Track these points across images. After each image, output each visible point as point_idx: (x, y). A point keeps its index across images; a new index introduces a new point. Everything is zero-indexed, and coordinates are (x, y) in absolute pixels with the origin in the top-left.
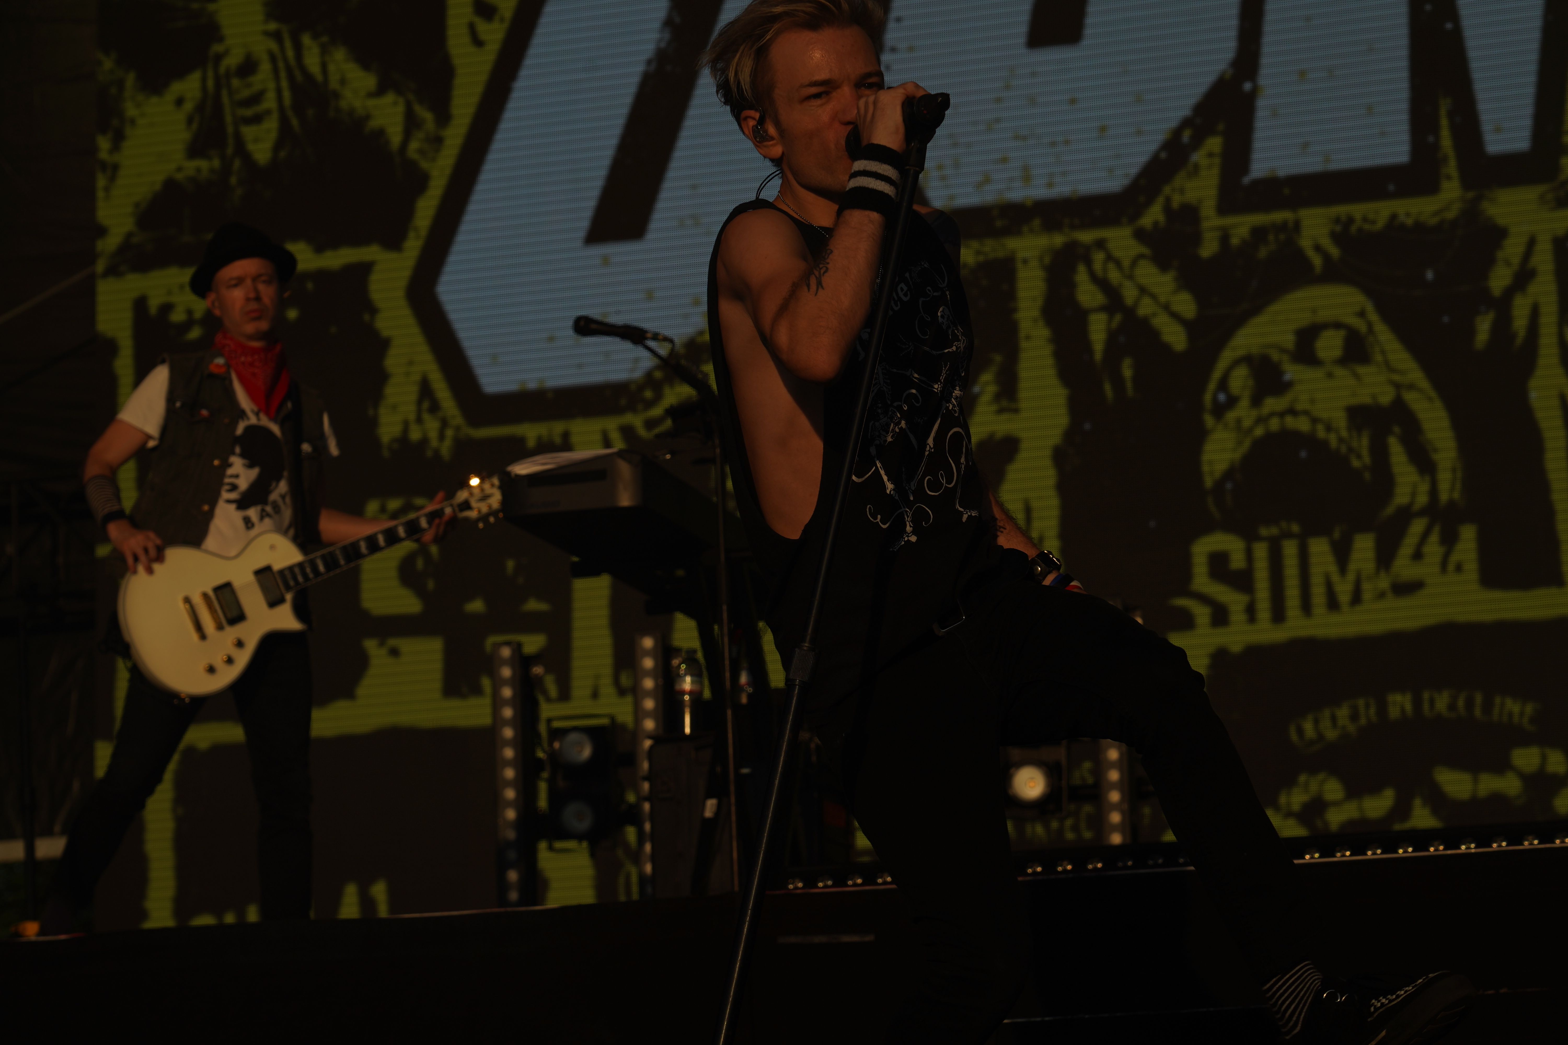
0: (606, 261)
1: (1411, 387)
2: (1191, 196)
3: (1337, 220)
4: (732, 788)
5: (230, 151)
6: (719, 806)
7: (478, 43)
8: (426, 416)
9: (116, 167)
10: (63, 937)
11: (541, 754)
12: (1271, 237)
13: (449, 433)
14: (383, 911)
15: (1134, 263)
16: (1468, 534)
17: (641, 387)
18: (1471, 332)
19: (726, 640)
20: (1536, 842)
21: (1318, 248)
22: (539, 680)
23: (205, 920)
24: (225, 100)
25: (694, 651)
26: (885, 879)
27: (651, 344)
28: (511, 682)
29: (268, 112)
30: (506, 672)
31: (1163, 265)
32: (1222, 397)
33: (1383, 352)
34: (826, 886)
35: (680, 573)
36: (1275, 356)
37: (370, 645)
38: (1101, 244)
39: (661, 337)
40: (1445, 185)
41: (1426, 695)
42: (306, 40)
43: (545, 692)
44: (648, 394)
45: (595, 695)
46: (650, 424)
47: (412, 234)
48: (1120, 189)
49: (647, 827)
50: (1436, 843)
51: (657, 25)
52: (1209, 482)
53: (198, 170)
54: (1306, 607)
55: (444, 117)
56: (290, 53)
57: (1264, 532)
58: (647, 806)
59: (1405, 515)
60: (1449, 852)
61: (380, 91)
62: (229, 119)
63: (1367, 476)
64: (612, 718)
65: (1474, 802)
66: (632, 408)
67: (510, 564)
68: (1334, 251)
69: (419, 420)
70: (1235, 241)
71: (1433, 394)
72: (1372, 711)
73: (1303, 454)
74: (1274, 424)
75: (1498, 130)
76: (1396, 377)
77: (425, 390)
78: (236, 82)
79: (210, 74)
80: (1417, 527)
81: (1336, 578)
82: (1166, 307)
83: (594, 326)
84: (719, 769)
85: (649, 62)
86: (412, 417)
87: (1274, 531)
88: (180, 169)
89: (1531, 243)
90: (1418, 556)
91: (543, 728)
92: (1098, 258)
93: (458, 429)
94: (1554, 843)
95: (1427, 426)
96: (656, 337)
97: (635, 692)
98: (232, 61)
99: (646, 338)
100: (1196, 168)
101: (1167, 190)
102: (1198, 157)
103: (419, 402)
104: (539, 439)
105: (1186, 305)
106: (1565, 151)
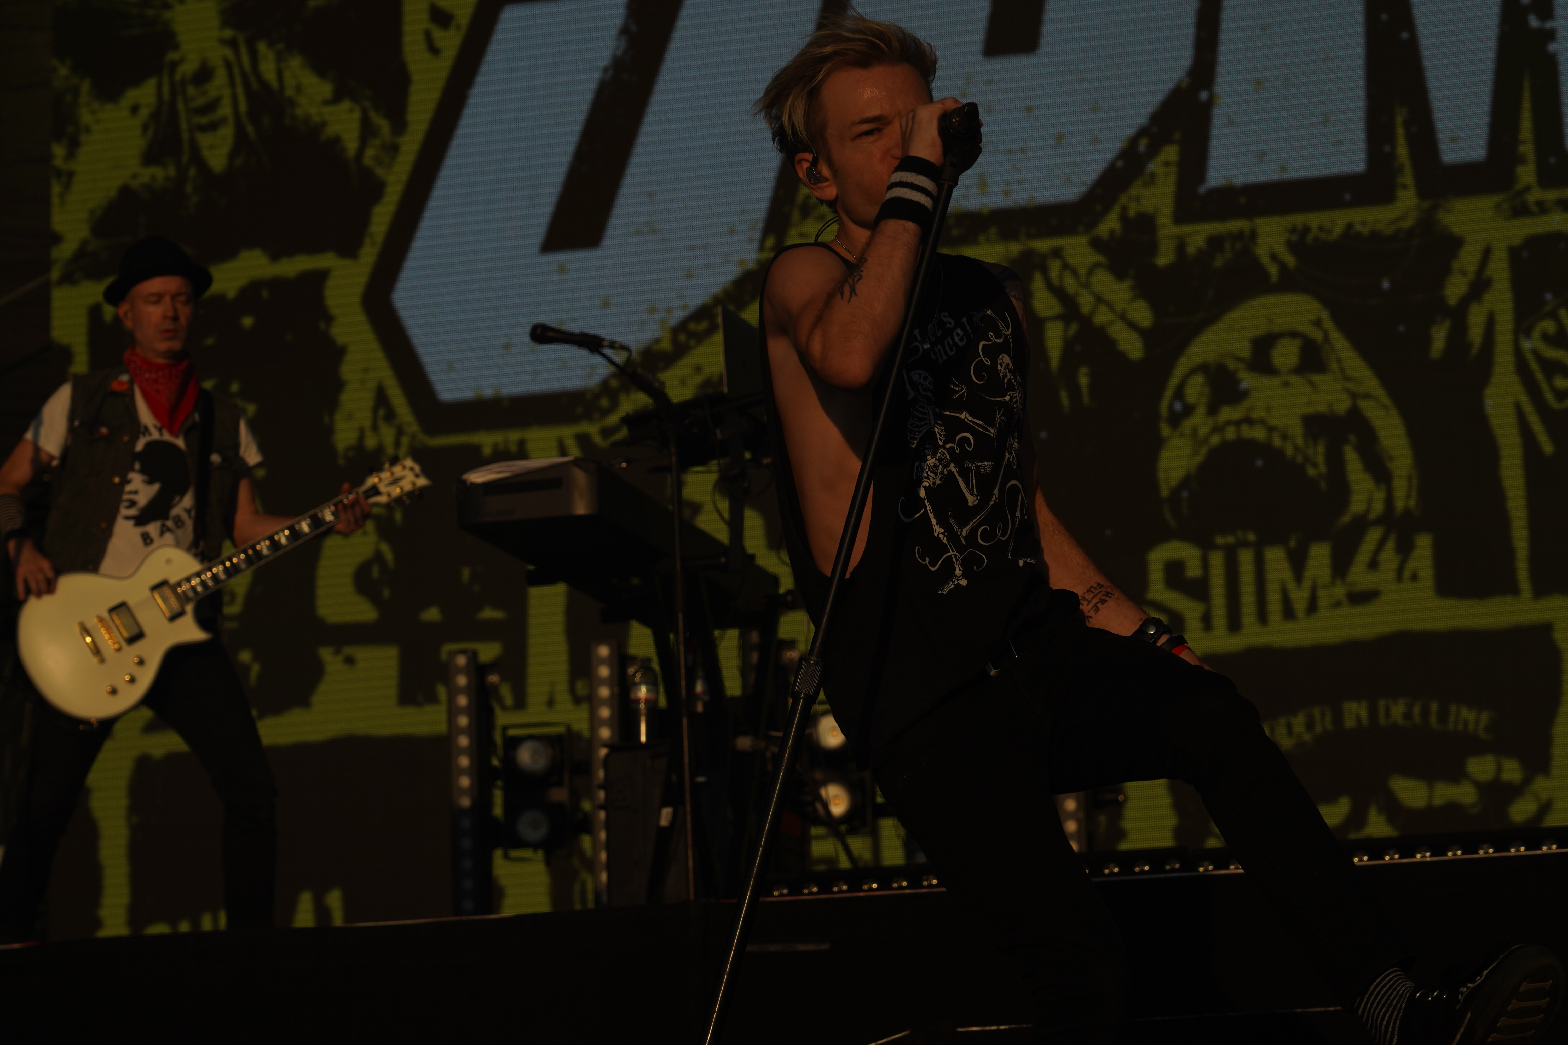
0: (562, 270)
1: (1367, 396)
2: (1147, 205)
3: (1293, 230)
4: (688, 796)
5: (185, 158)
6: (675, 814)
7: (434, 50)
8: (381, 424)
9: (71, 175)
10: (16, 946)
11: (495, 762)
12: (1227, 246)
13: (405, 440)
14: (338, 920)
15: (1090, 272)
16: (1424, 544)
17: (597, 396)
18: (1427, 341)
19: (682, 649)
20: (1491, 851)
21: (1274, 257)
22: (495, 688)
23: (159, 929)
24: (181, 106)
25: (649, 660)
26: (840, 887)
27: (607, 351)
28: (467, 691)
29: (223, 120)
30: (462, 681)
31: (1119, 274)
32: (1178, 406)
33: (1339, 361)
34: (781, 895)
35: (636, 581)
36: (1231, 365)
37: (326, 654)
38: (1057, 253)
39: (617, 345)
40: (1401, 193)
41: (1382, 703)
42: (262, 47)
43: (500, 701)
44: (604, 402)
45: (551, 703)
46: (606, 432)
47: (367, 241)
48: (1076, 198)
49: (603, 835)
50: (1391, 852)
51: (614, 32)
52: (1165, 493)
53: (154, 178)
54: (1262, 616)
55: (399, 124)
56: (245, 59)
57: (1220, 540)
58: (602, 815)
59: (1361, 524)
60: (1404, 861)
61: (336, 99)
62: (184, 126)
63: (1323, 485)
64: (569, 729)
65: (1430, 811)
66: (588, 416)
67: (466, 573)
68: (1290, 260)
69: (375, 428)
70: (1191, 250)
71: (1387, 401)
72: (1328, 718)
73: (1259, 463)
74: (1230, 434)
75: (1454, 139)
76: (1351, 386)
77: (381, 399)
78: (191, 91)
79: (166, 80)
80: (1373, 535)
81: (1291, 585)
82: (1123, 317)
83: (550, 334)
84: (674, 778)
85: (605, 70)
86: (368, 423)
87: (1230, 539)
88: (135, 176)
89: (1487, 253)
90: (1373, 565)
91: (498, 738)
92: (1055, 267)
93: (413, 437)
94: (1509, 851)
95: (1382, 433)
96: (612, 345)
97: (591, 700)
98: (188, 68)
99: (603, 346)
100: (1153, 175)
101: (1123, 199)
102: (1154, 166)
103: (375, 410)
104: (495, 446)
105: (1142, 314)
106: (1522, 161)
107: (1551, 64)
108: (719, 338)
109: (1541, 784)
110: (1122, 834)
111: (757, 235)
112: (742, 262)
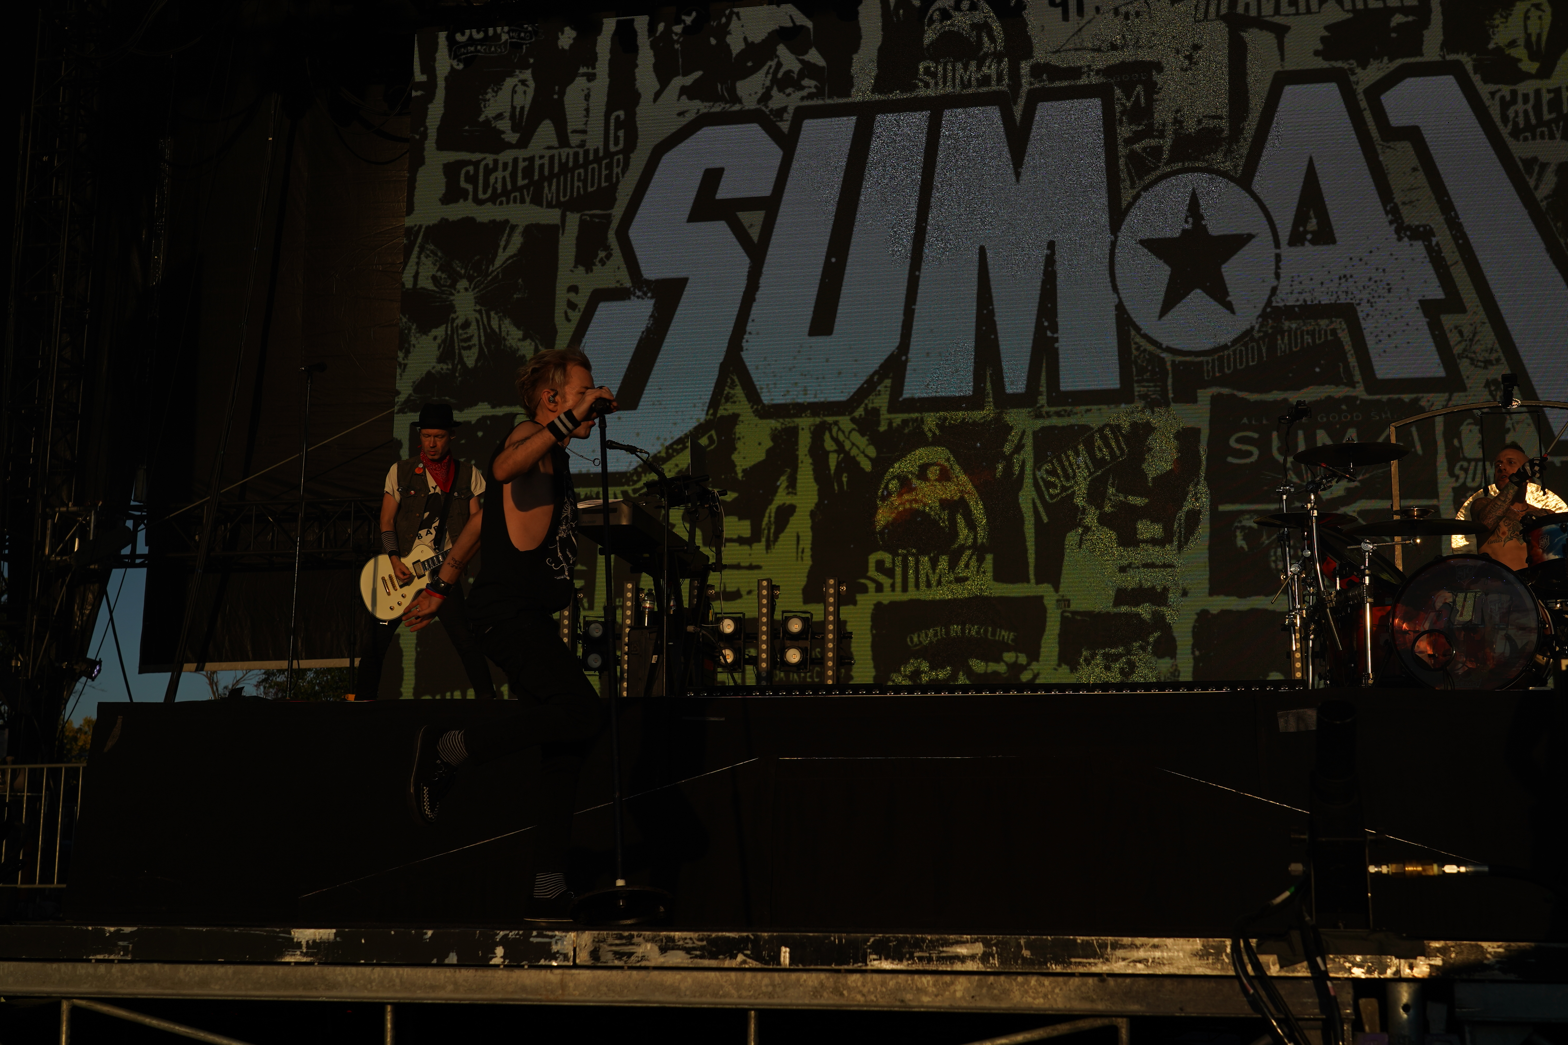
0: (620, 419)
1: (968, 492)
2: (876, 405)
3: (940, 419)
4: (665, 651)
5: (456, 361)
6: (659, 658)
7: (568, 320)
9: (405, 365)
11: (580, 632)
12: (911, 424)
15: (850, 432)
16: (989, 558)
17: (632, 475)
18: (995, 469)
19: (665, 586)
20: (1014, 692)
21: (930, 430)
23: (427, 697)
24: (456, 339)
25: (651, 590)
26: (729, 694)
27: (640, 454)
29: (474, 346)
31: (863, 434)
32: (885, 493)
33: (956, 477)
35: (646, 556)
36: (909, 476)
38: (836, 423)
39: (644, 452)
40: (987, 406)
41: (967, 626)
42: (492, 314)
43: (583, 606)
44: (635, 478)
46: (635, 491)
48: (845, 400)
49: (626, 667)
50: (971, 691)
51: (647, 317)
52: (878, 530)
53: (442, 369)
54: (917, 586)
56: (485, 320)
57: (900, 552)
58: (626, 657)
59: (962, 548)
60: (977, 695)
61: (524, 339)
62: (456, 347)
63: (947, 530)
65: (986, 674)
66: (627, 483)
68: (937, 432)
70: (894, 425)
71: (977, 496)
72: (944, 632)
73: (920, 519)
74: (908, 506)
75: (1011, 383)
76: (961, 488)
78: (460, 331)
79: (449, 326)
80: (967, 554)
81: (931, 574)
82: (863, 453)
83: (614, 445)
84: (659, 642)
85: (643, 332)
87: (905, 552)
88: (434, 368)
89: (1024, 433)
90: (967, 566)
91: (581, 620)
92: (835, 430)
94: (1023, 693)
95: (974, 510)
96: (642, 451)
97: (623, 607)
98: (459, 322)
99: (638, 452)
100: (880, 392)
101: (866, 401)
102: (880, 388)
105: (872, 452)
106: (1040, 394)
107: (1056, 352)
108: (688, 452)
109: (1035, 666)
110: (852, 678)
111: (706, 408)
112: (698, 419)
